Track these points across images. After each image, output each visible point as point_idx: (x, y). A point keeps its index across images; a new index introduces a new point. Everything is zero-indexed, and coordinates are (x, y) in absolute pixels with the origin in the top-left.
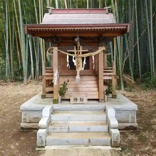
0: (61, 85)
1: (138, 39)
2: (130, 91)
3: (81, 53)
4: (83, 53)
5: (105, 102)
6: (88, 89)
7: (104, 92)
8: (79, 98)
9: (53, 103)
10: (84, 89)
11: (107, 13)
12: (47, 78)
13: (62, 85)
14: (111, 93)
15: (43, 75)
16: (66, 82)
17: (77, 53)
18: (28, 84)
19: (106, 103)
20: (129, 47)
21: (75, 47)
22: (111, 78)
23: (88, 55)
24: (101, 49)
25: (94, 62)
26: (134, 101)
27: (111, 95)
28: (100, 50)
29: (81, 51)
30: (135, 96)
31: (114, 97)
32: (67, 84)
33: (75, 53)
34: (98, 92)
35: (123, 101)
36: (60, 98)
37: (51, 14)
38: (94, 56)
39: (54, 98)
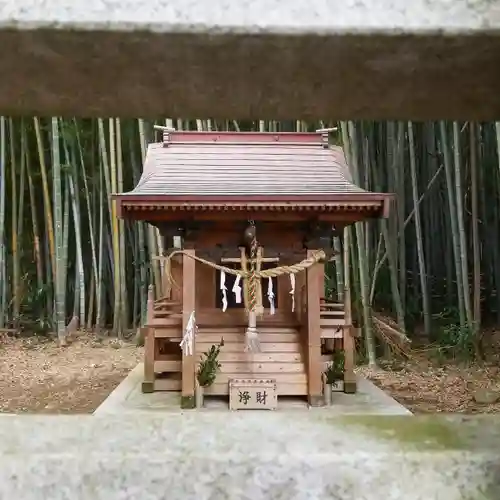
0: (203, 355)
1: (416, 203)
2: (396, 369)
3: (259, 267)
4: (265, 266)
5: (325, 404)
6: (275, 368)
7: (322, 377)
8: (252, 393)
9: (183, 408)
10: (265, 368)
11: (326, 147)
12: (159, 334)
13: (205, 353)
14: (341, 377)
15: (148, 323)
16: (217, 347)
17: (249, 266)
18: (69, 343)
19: (328, 406)
20: (387, 227)
21: (243, 250)
22: (339, 335)
23: (277, 271)
24: (315, 256)
25: (292, 292)
26: (406, 402)
27: (340, 384)
28: (312, 260)
29: (259, 260)
30: (412, 386)
31: (350, 389)
32: (218, 351)
33: (244, 265)
34: (304, 376)
35: (374, 401)
36: (200, 391)
37: (166, 146)
38: (296, 275)
39: (185, 393)
